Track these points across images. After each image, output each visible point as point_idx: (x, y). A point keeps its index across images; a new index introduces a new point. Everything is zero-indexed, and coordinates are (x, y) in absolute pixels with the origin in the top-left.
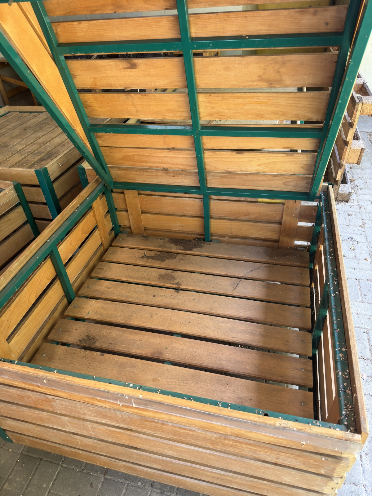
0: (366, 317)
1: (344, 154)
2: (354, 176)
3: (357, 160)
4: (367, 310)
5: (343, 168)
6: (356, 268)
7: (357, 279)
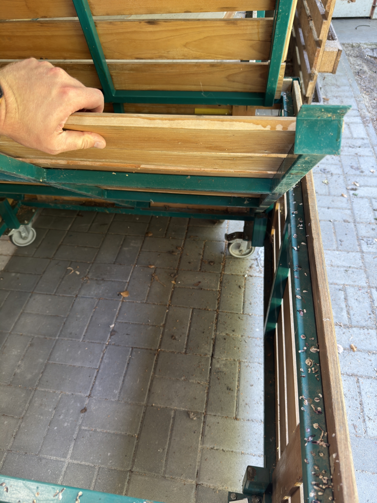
0: (342, 269)
1: (316, 58)
2: (328, 94)
3: (333, 66)
4: (344, 261)
5: (315, 78)
6: (330, 206)
7: (330, 221)
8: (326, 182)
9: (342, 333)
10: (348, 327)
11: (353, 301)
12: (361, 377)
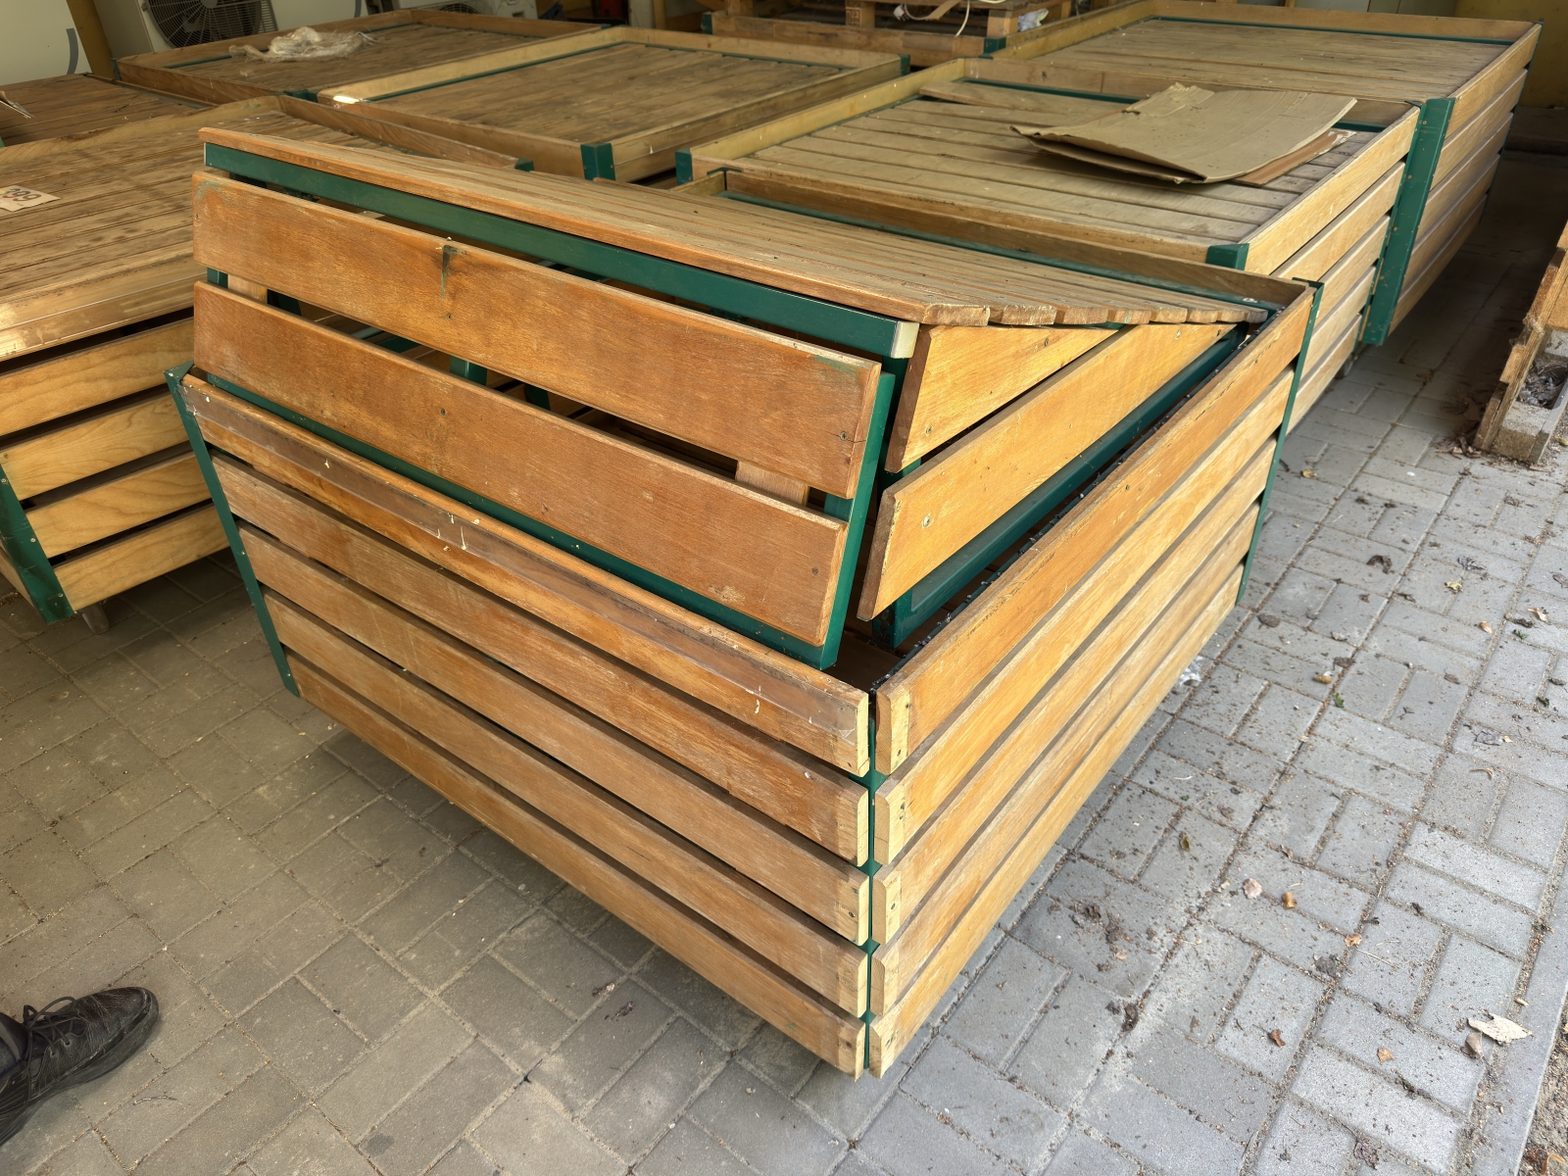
1: (1540, 290)
4: (1385, 748)
5: (1532, 339)
6: (1428, 637)
7: (1408, 665)
8: (1454, 586)
9: (1280, 868)
10: (1303, 865)
11: (1352, 825)
12: (1272, 955)
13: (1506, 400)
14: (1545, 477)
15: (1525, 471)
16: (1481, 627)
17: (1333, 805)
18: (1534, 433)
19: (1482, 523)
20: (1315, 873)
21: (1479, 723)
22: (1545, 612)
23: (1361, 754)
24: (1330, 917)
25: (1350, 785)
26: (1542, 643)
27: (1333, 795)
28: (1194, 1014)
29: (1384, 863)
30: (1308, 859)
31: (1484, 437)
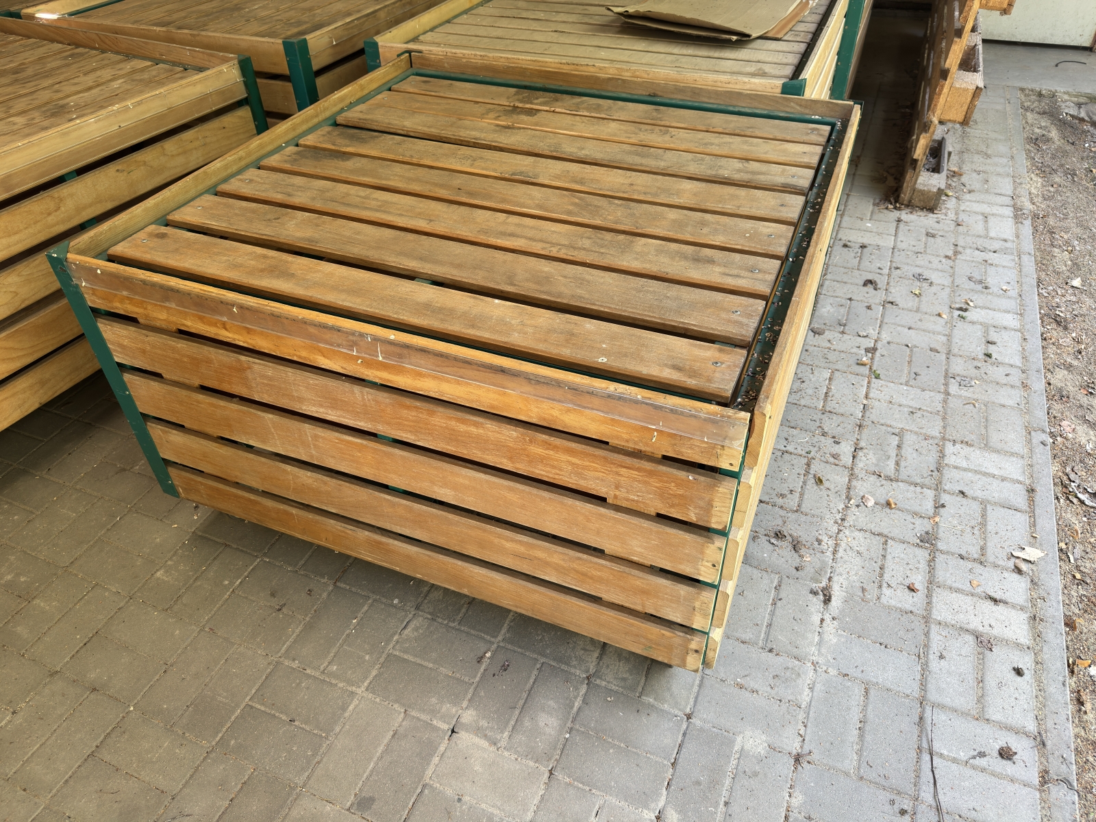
0: (906, 409)
1: (936, 96)
3: (964, 113)
5: (931, 130)
6: (913, 326)
7: (907, 346)
8: (917, 293)
9: (879, 485)
10: (891, 480)
11: (910, 450)
12: (893, 539)
13: (917, 170)
14: (944, 217)
15: (931, 215)
16: (939, 315)
17: (895, 441)
18: (935, 190)
19: (919, 251)
20: (900, 484)
21: (958, 375)
22: (971, 301)
23: (900, 406)
24: (917, 509)
25: (901, 426)
26: (975, 320)
27: (893, 434)
28: (862, 585)
29: (935, 470)
30: (893, 477)
31: (905, 196)
